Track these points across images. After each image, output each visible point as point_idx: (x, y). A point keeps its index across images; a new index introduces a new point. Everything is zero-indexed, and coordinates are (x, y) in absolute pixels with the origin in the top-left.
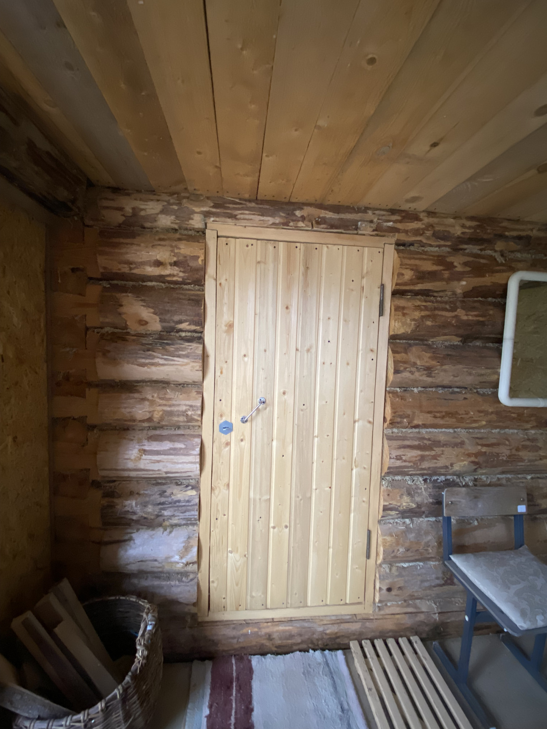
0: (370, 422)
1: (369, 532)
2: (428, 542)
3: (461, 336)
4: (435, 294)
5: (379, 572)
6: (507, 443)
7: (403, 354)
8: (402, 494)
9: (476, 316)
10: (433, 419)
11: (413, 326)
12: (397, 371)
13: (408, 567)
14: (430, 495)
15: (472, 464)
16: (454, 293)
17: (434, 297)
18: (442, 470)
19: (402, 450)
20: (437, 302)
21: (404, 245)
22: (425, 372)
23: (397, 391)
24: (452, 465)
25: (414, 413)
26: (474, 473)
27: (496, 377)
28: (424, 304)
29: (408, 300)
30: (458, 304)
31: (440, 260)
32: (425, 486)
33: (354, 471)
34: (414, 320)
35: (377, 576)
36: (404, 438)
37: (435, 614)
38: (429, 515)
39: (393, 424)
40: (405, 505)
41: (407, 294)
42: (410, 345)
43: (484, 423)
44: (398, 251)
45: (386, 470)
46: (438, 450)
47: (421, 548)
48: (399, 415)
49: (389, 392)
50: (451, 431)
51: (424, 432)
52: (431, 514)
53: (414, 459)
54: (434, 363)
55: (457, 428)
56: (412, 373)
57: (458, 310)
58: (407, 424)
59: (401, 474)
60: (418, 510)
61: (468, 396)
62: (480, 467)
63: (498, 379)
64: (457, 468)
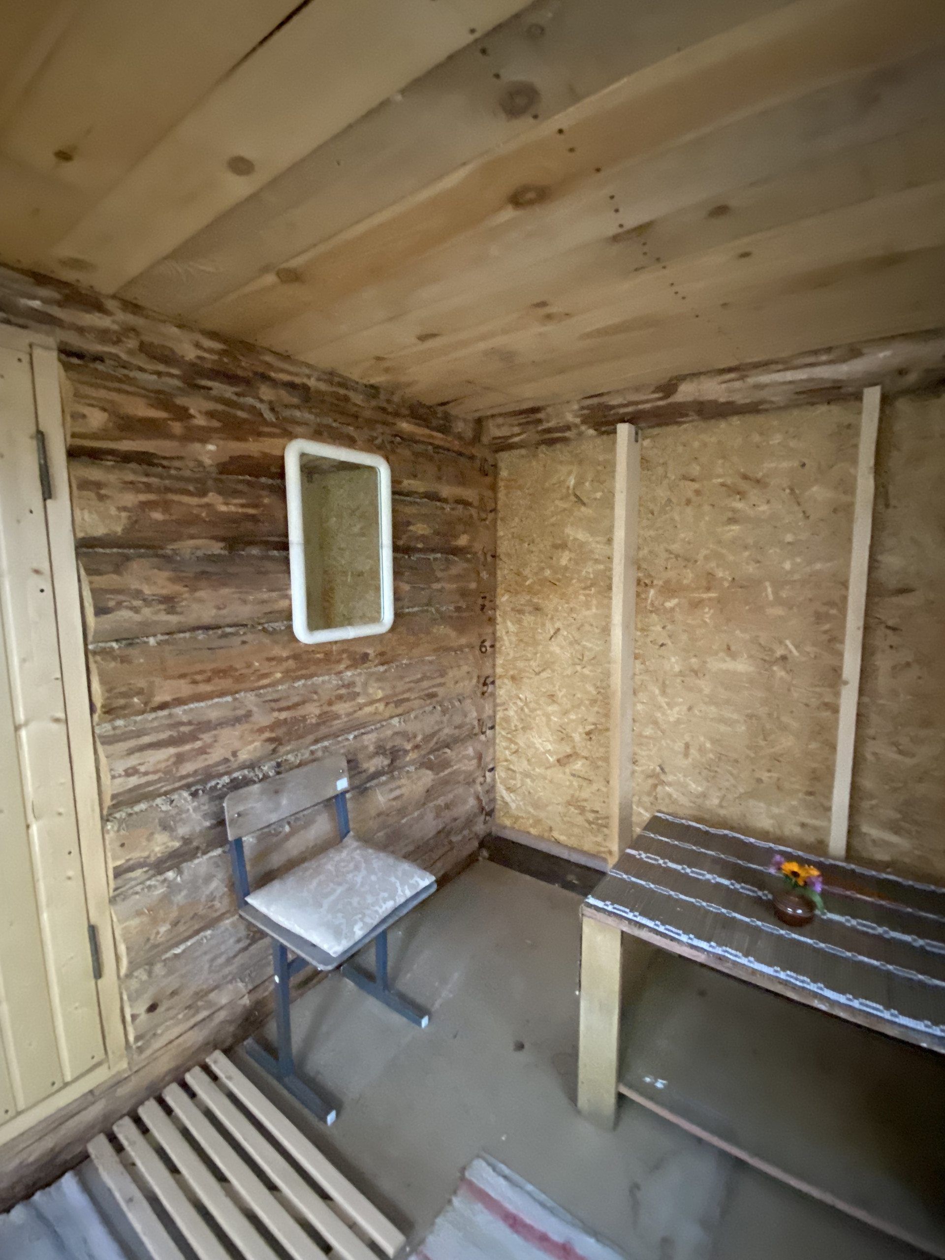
0: (57, 720)
1: (93, 931)
2: (212, 893)
3: (223, 539)
4: (165, 463)
5: (127, 989)
6: (315, 697)
7: (114, 576)
8: (152, 834)
9: (242, 506)
10: (192, 686)
11: (124, 521)
12: (101, 611)
13: (184, 951)
14: (205, 816)
15: (267, 744)
16: (200, 464)
17: (164, 467)
18: (220, 768)
19: (137, 755)
20: (170, 477)
21: (80, 356)
22: (162, 607)
23: (112, 648)
24: (234, 754)
25: (151, 684)
26: (274, 756)
27: (287, 602)
28: (145, 479)
29: (109, 469)
30: (210, 483)
31: (161, 399)
32: (195, 804)
33: (34, 829)
34: (125, 509)
35: (125, 997)
36: (139, 734)
37: (243, 996)
38: (210, 848)
39: (110, 711)
40: (159, 851)
41: (103, 457)
42: (128, 558)
43: (279, 675)
44: (67, 367)
45: (108, 802)
46: (207, 737)
47: (201, 907)
48: (120, 693)
49: (95, 653)
50: (229, 699)
51: (181, 713)
52: (211, 845)
53: (163, 765)
54: (178, 588)
55: (236, 692)
56: (136, 610)
57: (211, 494)
58: (142, 705)
59: (143, 799)
60: (186, 848)
61: (249, 637)
62: (281, 744)
63: (291, 605)
64: (244, 756)
